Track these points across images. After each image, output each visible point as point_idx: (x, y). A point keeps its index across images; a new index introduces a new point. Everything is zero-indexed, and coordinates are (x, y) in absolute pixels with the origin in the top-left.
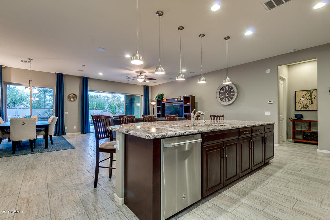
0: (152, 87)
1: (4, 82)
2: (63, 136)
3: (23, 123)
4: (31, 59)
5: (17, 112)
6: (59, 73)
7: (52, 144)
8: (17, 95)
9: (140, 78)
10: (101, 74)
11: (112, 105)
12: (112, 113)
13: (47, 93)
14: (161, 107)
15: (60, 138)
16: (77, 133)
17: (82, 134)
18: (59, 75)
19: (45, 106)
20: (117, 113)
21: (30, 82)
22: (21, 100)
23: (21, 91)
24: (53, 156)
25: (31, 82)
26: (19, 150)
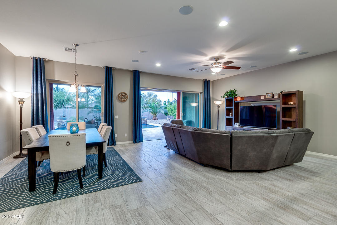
0: (213, 82)
1: (47, 79)
2: (113, 146)
3: (68, 142)
4: (77, 45)
5: (64, 112)
6: (108, 67)
7: (106, 166)
8: (64, 96)
9: (216, 67)
10: (158, 65)
11: (153, 105)
12: (153, 113)
13: (89, 93)
14: (233, 107)
16: (128, 142)
17: (134, 143)
18: (108, 70)
19: (88, 105)
20: (157, 113)
21: (75, 77)
22: (68, 100)
23: (68, 92)
25: (78, 78)
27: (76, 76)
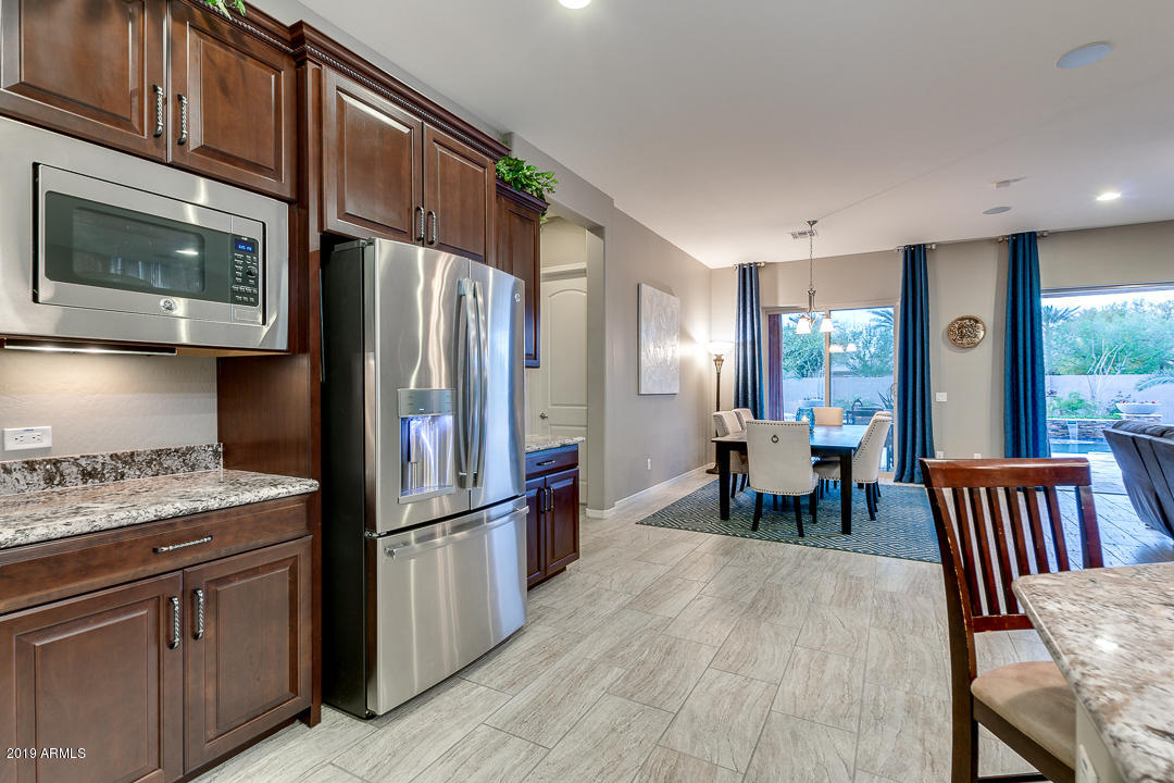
1: (763, 308)
3: (775, 436)
4: (815, 222)
6: (911, 246)
7: (874, 516)
10: (1109, 197)
15: (911, 495)
18: (913, 253)
21: (810, 298)
24: (851, 577)
26: (774, 521)
27: (811, 295)
